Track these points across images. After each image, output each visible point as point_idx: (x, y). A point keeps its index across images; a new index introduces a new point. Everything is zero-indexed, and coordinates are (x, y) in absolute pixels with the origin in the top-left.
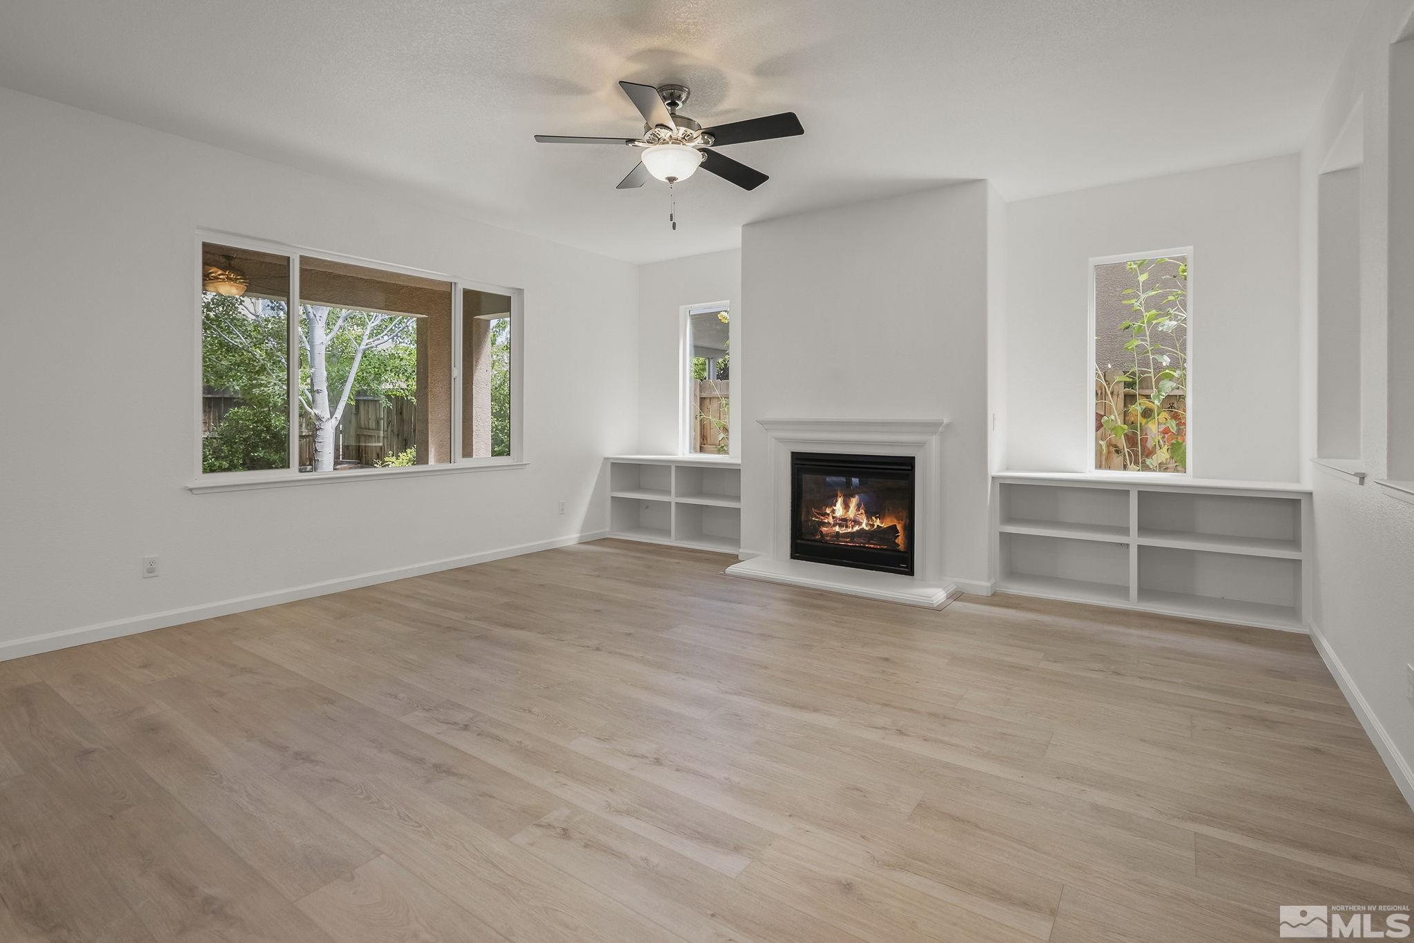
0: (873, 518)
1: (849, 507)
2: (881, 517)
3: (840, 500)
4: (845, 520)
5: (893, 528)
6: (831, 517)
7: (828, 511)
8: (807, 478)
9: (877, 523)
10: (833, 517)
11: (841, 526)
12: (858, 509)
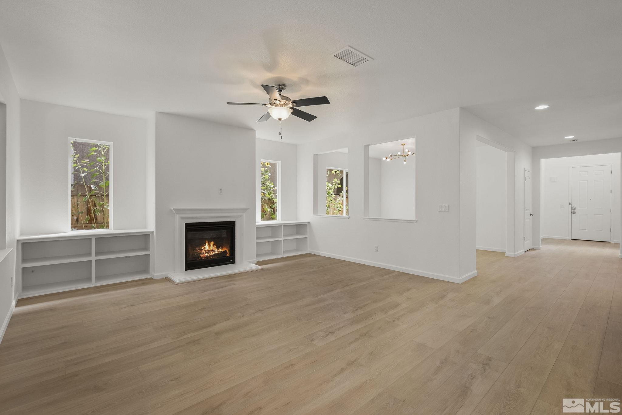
0: (219, 249)
1: (210, 246)
2: (222, 248)
3: (207, 244)
4: (209, 251)
5: (225, 252)
6: (204, 251)
7: (203, 248)
8: (190, 234)
9: (220, 250)
10: (205, 250)
11: (208, 253)
12: (214, 246)
